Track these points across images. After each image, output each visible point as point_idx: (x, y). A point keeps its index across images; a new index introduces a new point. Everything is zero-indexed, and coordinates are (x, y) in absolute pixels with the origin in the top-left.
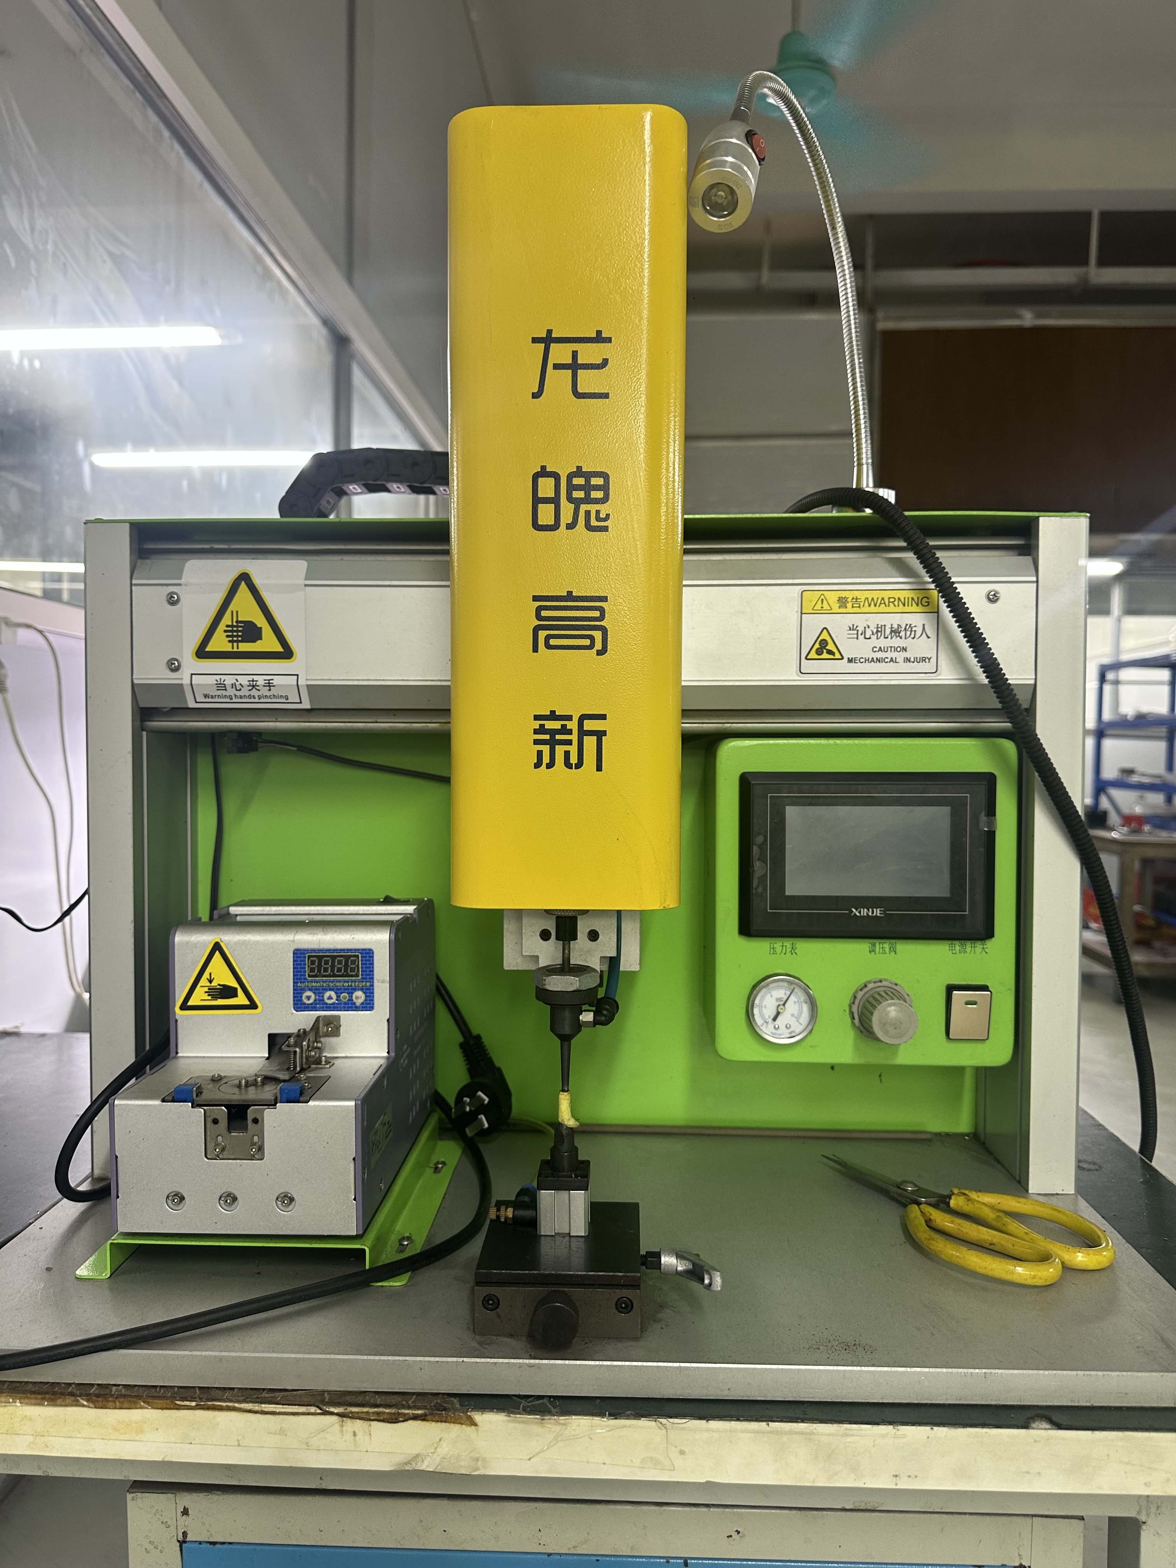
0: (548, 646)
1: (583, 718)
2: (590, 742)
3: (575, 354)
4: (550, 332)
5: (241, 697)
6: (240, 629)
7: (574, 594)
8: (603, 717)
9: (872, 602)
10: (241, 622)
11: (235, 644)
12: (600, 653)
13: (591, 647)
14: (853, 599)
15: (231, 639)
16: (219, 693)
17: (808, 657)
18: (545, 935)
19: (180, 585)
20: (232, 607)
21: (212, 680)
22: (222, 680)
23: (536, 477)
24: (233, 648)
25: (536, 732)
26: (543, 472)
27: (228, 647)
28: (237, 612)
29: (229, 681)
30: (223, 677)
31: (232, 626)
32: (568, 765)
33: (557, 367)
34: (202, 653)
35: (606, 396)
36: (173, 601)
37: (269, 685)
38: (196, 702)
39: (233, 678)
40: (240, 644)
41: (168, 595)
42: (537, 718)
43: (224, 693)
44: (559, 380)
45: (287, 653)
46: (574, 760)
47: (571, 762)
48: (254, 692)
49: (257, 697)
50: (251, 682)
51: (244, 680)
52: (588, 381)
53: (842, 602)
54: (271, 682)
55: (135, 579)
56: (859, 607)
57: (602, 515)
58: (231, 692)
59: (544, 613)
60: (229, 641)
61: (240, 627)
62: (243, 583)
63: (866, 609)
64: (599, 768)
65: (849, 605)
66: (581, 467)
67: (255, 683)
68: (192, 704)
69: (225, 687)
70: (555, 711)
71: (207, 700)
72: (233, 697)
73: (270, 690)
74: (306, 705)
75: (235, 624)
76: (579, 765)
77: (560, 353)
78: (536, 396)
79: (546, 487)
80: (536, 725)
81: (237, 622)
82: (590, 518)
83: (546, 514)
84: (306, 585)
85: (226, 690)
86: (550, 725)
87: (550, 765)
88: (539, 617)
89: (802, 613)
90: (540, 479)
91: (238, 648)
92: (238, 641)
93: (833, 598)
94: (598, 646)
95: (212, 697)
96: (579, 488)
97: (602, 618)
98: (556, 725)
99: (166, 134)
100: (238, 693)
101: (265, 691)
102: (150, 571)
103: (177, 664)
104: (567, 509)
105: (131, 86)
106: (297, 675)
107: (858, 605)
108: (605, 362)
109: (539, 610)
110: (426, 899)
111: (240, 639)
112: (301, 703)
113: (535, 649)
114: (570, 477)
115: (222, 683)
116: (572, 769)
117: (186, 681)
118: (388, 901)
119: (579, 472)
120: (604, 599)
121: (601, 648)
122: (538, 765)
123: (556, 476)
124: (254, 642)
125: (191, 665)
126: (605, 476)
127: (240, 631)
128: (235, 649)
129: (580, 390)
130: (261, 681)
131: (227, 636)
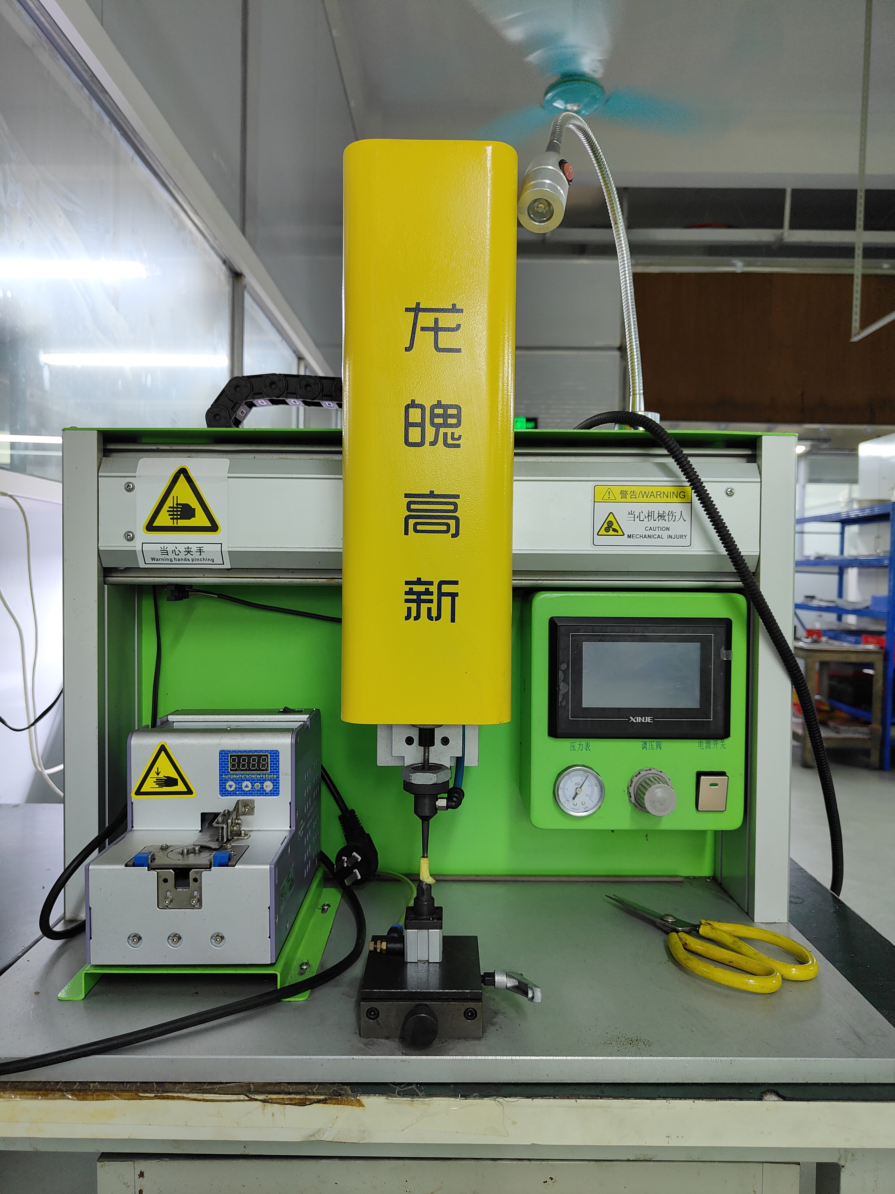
0: (416, 531)
1: (441, 583)
2: (446, 601)
3: (436, 321)
4: (418, 304)
5: (179, 560)
6: (178, 509)
7: (435, 493)
8: (456, 583)
9: (645, 494)
10: (180, 504)
11: (175, 521)
12: (453, 536)
13: (447, 531)
14: (631, 492)
15: (172, 517)
16: (163, 557)
17: (599, 534)
18: (409, 741)
19: (135, 477)
20: (173, 493)
21: (158, 547)
22: (165, 548)
23: (407, 407)
24: (173, 524)
25: (406, 593)
26: (413, 404)
27: (170, 523)
28: (177, 497)
29: (170, 548)
30: (166, 545)
31: (173, 507)
32: (430, 617)
33: (423, 329)
34: (150, 527)
35: (459, 351)
36: (129, 488)
37: (200, 551)
38: (145, 564)
39: (174, 546)
40: (178, 520)
41: (125, 484)
42: (407, 583)
43: (166, 557)
44: (424, 339)
45: (214, 527)
46: (434, 614)
47: (432, 616)
48: (189, 556)
49: (191, 560)
50: (187, 549)
51: (182, 548)
52: (445, 341)
53: (624, 494)
54: (201, 549)
55: (101, 472)
56: (636, 498)
57: (456, 436)
58: (171, 556)
59: (413, 507)
60: (171, 519)
61: (179, 508)
62: (182, 475)
63: (641, 499)
64: (453, 620)
65: (628, 496)
66: (441, 401)
67: (189, 549)
68: (142, 565)
69: (167, 552)
70: (420, 578)
71: (154, 562)
72: (173, 560)
73: (201, 555)
74: (227, 566)
75: (175, 506)
76: (438, 618)
77: (426, 319)
78: (407, 349)
79: (415, 415)
80: (407, 588)
81: (177, 504)
82: (447, 438)
83: (415, 435)
84: (228, 477)
85: (168, 555)
86: (417, 588)
87: (417, 618)
88: (409, 509)
89: (594, 502)
90: (410, 409)
91: (177, 524)
92: (177, 519)
93: (617, 491)
94: (453, 531)
95: (157, 560)
96: (438, 416)
97: (455, 510)
98: (421, 588)
99: (107, 120)
100: (177, 557)
101: (197, 556)
102: (112, 466)
103: (131, 536)
104: (430, 432)
105: (80, 83)
106: (221, 544)
107: (635, 497)
108: (458, 326)
109: (409, 504)
110: (314, 709)
111: (179, 517)
112: (223, 564)
113: (406, 533)
114: (433, 408)
115: (165, 549)
116: (433, 620)
117: (138, 548)
118: (286, 711)
119: (439, 405)
120: (457, 497)
121: (454, 533)
122: (408, 618)
123: (422, 407)
124: (189, 519)
125: (142, 535)
126: (458, 408)
127: (179, 511)
128: (175, 525)
129: (440, 346)
130: (194, 548)
131: (170, 515)
